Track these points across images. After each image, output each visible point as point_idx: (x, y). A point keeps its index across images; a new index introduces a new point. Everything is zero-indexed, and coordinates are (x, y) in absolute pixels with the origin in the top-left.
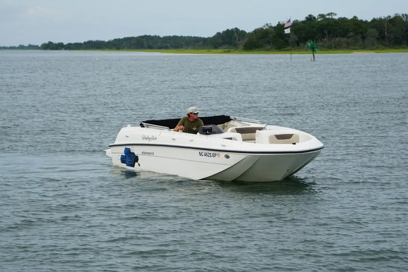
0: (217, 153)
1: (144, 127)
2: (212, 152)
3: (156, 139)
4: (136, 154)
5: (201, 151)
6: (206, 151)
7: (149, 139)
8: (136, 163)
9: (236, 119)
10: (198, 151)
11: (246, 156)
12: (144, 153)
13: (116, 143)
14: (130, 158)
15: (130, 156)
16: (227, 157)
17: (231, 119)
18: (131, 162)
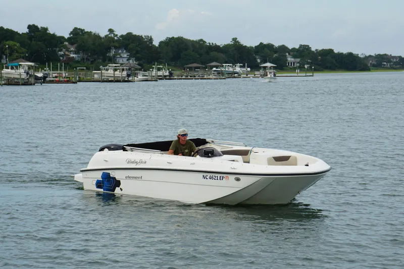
0: (224, 175)
1: (127, 151)
2: (219, 175)
3: (145, 162)
4: (117, 178)
5: (205, 174)
6: (211, 175)
7: (137, 163)
8: (117, 188)
9: (213, 142)
10: (202, 174)
11: (260, 178)
12: (128, 177)
13: (89, 168)
14: (108, 183)
15: (108, 181)
16: (238, 180)
17: (207, 142)
18: (110, 187)
